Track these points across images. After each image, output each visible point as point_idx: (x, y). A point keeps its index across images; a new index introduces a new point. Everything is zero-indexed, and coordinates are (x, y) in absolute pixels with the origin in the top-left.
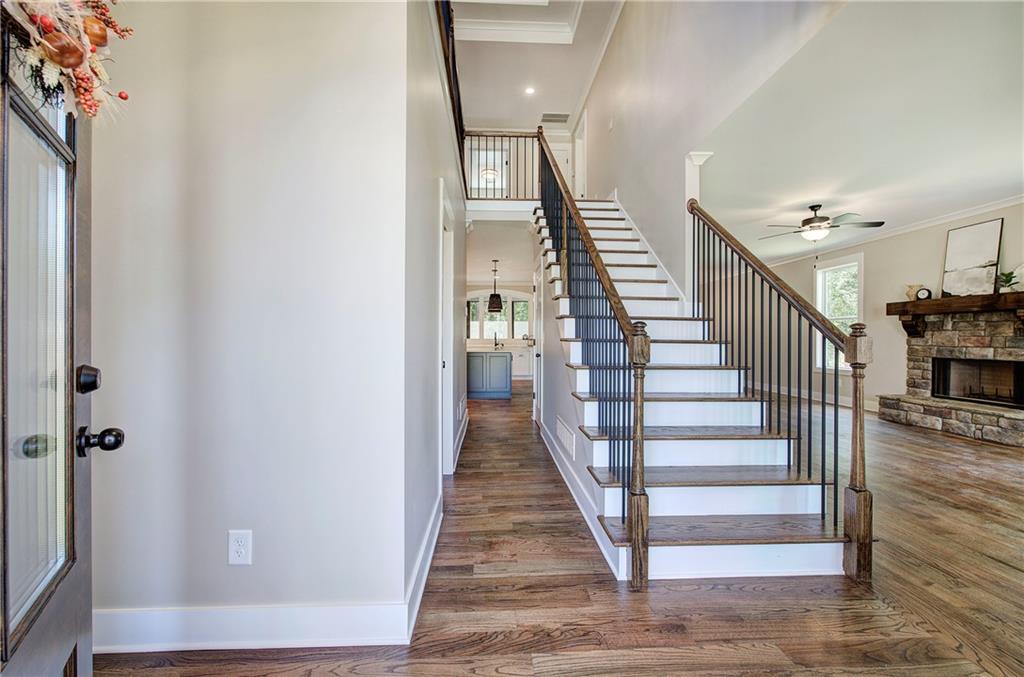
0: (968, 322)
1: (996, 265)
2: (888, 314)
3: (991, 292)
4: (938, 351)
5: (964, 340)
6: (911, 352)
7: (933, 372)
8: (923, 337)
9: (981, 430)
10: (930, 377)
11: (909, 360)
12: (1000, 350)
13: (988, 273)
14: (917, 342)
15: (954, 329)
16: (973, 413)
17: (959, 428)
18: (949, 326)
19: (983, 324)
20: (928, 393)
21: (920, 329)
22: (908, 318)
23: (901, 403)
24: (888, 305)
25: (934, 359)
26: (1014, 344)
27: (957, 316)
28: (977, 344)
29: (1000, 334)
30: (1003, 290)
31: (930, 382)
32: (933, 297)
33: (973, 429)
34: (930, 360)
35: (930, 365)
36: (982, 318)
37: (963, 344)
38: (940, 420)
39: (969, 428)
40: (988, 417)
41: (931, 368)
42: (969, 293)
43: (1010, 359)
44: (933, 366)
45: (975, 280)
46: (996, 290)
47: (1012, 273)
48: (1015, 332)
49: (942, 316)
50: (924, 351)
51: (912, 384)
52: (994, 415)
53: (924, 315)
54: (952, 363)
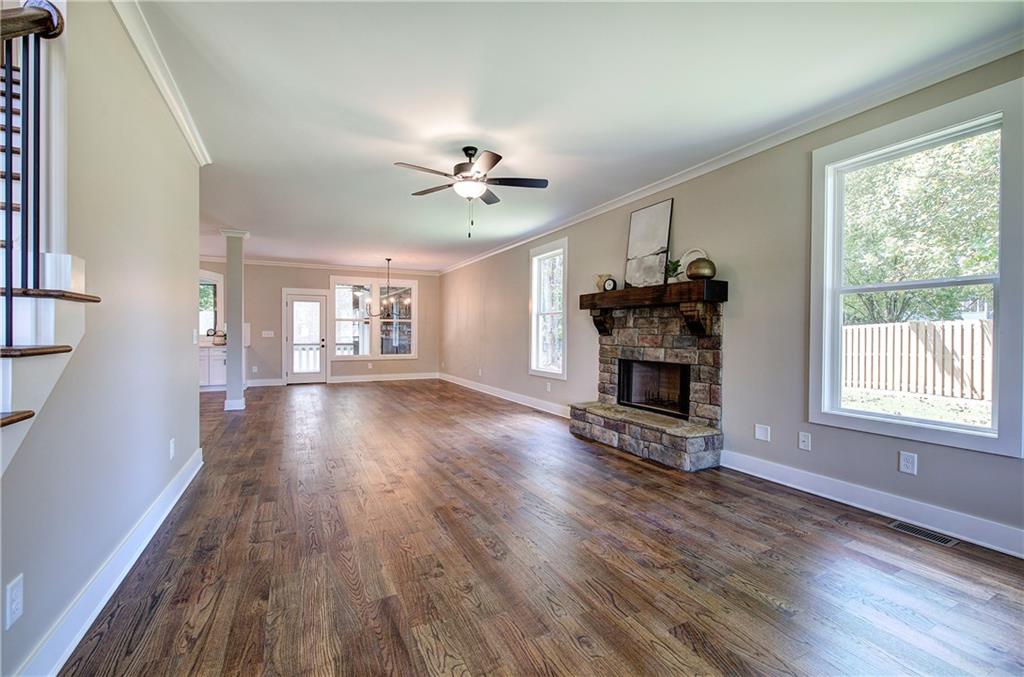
0: (645, 318)
1: (666, 252)
2: (581, 308)
3: (662, 283)
4: (623, 351)
5: (643, 339)
6: (602, 352)
7: (619, 375)
8: (611, 335)
9: (648, 448)
10: (616, 381)
11: (601, 361)
12: (669, 351)
13: (660, 261)
14: (607, 340)
15: (635, 327)
16: (642, 428)
17: (630, 445)
18: (631, 323)
19: (656, 320)
20: (614, 400)
21: (608, 326)
22: (597, 313)
23: (587, 414)
24: (581, 297)
25: (620, 360)
26: (679, 345)
27: (637, 311)
28: (652, 344)
29: (670, 332)
30: (671, 280)
31: (616, 387)
32: (619, 288)
33: (642, 446)
34: (617, 362)
35: (617, 367)
36: (656, 314)
37: (641, 343)
38: (616, 434)
39: (638, 445)
40: (653, 432)
41: (617, 371)
42: (645, 284)
43: (677, 361)
44: (619, 368)
45: (649, 270)
46: (666, 280)
47: (678, 261)
48: (681, 331)
49: (625, 311)
50: (612, 352)
51: (603, 390)
52: (657, 430)
53: (612, 309)
54: (635, 365)
